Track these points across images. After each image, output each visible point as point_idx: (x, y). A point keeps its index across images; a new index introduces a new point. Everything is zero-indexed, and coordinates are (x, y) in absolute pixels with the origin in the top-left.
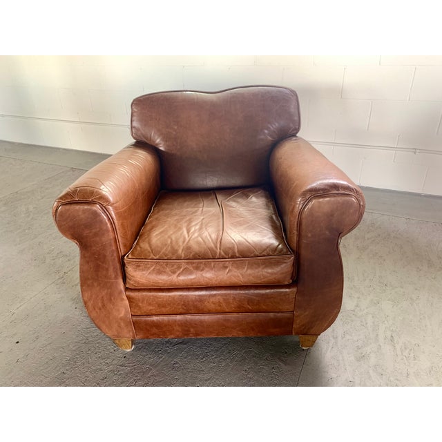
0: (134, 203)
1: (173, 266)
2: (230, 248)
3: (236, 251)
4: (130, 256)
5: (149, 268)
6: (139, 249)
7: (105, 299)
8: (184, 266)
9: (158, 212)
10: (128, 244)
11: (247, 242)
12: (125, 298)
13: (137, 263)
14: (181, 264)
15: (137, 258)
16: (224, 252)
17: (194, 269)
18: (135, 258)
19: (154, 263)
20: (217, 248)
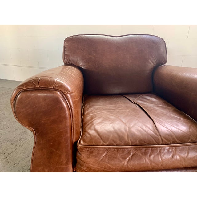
8: (132, 151)
13: (90, 149)
14: (130, 150)
15: (89, 144)
16: (165, 139)
17: (142, 155)
18: (87, 144)
19: (105, 149)
20: (157, 135)
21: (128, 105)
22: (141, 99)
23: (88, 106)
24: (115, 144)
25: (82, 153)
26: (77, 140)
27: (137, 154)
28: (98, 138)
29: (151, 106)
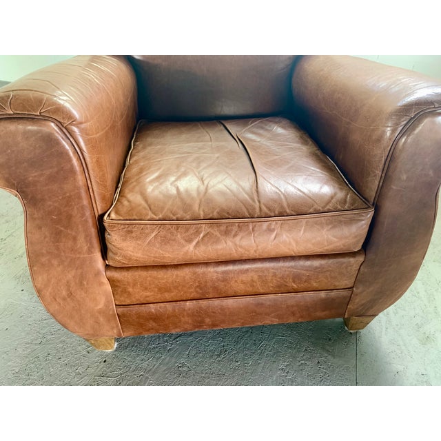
1: (187, 230)
2: (275, 201)
3: (285, 205)
4: (113, 216)
5: (147, 235)
6: (126, 203)
7: (73, 284)
8: (205, 229)
9: (144, 148)
10: (108, 195)
12: (106, 281)
13: (127, 226)
14: (201, 227)
15: (125, 218)
16: (267, 207)
17: (221, 235)
18: (122, 218)
19: (155, 226)
20: (254, 201)
21: (222, 144)
22: (254, 130)
23: (141, 146)
24: (174, 218)
25: (112, 234)
26: (105, 211)
27: (213, 234)
28: (145, 208)
29: (268, 144)
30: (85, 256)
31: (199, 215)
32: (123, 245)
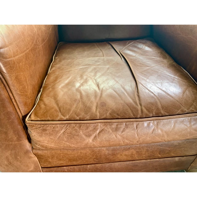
0: (33, 50)
1: (87, 128)
2: (152, 104)
3: (160, 106)
5: (58, 132)
6: (43, 106)
7: (10, 158)
8: (100, 126)
9: (60, 61)
10: (29, 101)
11: (168, 94)
13: (43, 125)
14: (97, 125)
16: (147, 109)
17: (113, 131)
19: (63, 125)
20: (137, 105)
21: (111, 58)
22: (131, 48)
23: (58, 60)
24: (78, 118)
25: (32, 131)
27: (106, 131)
29: (141, 58)
30: (16, 143)
31: (96, 116)
32: (40, 139)
